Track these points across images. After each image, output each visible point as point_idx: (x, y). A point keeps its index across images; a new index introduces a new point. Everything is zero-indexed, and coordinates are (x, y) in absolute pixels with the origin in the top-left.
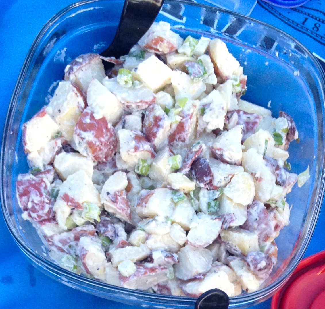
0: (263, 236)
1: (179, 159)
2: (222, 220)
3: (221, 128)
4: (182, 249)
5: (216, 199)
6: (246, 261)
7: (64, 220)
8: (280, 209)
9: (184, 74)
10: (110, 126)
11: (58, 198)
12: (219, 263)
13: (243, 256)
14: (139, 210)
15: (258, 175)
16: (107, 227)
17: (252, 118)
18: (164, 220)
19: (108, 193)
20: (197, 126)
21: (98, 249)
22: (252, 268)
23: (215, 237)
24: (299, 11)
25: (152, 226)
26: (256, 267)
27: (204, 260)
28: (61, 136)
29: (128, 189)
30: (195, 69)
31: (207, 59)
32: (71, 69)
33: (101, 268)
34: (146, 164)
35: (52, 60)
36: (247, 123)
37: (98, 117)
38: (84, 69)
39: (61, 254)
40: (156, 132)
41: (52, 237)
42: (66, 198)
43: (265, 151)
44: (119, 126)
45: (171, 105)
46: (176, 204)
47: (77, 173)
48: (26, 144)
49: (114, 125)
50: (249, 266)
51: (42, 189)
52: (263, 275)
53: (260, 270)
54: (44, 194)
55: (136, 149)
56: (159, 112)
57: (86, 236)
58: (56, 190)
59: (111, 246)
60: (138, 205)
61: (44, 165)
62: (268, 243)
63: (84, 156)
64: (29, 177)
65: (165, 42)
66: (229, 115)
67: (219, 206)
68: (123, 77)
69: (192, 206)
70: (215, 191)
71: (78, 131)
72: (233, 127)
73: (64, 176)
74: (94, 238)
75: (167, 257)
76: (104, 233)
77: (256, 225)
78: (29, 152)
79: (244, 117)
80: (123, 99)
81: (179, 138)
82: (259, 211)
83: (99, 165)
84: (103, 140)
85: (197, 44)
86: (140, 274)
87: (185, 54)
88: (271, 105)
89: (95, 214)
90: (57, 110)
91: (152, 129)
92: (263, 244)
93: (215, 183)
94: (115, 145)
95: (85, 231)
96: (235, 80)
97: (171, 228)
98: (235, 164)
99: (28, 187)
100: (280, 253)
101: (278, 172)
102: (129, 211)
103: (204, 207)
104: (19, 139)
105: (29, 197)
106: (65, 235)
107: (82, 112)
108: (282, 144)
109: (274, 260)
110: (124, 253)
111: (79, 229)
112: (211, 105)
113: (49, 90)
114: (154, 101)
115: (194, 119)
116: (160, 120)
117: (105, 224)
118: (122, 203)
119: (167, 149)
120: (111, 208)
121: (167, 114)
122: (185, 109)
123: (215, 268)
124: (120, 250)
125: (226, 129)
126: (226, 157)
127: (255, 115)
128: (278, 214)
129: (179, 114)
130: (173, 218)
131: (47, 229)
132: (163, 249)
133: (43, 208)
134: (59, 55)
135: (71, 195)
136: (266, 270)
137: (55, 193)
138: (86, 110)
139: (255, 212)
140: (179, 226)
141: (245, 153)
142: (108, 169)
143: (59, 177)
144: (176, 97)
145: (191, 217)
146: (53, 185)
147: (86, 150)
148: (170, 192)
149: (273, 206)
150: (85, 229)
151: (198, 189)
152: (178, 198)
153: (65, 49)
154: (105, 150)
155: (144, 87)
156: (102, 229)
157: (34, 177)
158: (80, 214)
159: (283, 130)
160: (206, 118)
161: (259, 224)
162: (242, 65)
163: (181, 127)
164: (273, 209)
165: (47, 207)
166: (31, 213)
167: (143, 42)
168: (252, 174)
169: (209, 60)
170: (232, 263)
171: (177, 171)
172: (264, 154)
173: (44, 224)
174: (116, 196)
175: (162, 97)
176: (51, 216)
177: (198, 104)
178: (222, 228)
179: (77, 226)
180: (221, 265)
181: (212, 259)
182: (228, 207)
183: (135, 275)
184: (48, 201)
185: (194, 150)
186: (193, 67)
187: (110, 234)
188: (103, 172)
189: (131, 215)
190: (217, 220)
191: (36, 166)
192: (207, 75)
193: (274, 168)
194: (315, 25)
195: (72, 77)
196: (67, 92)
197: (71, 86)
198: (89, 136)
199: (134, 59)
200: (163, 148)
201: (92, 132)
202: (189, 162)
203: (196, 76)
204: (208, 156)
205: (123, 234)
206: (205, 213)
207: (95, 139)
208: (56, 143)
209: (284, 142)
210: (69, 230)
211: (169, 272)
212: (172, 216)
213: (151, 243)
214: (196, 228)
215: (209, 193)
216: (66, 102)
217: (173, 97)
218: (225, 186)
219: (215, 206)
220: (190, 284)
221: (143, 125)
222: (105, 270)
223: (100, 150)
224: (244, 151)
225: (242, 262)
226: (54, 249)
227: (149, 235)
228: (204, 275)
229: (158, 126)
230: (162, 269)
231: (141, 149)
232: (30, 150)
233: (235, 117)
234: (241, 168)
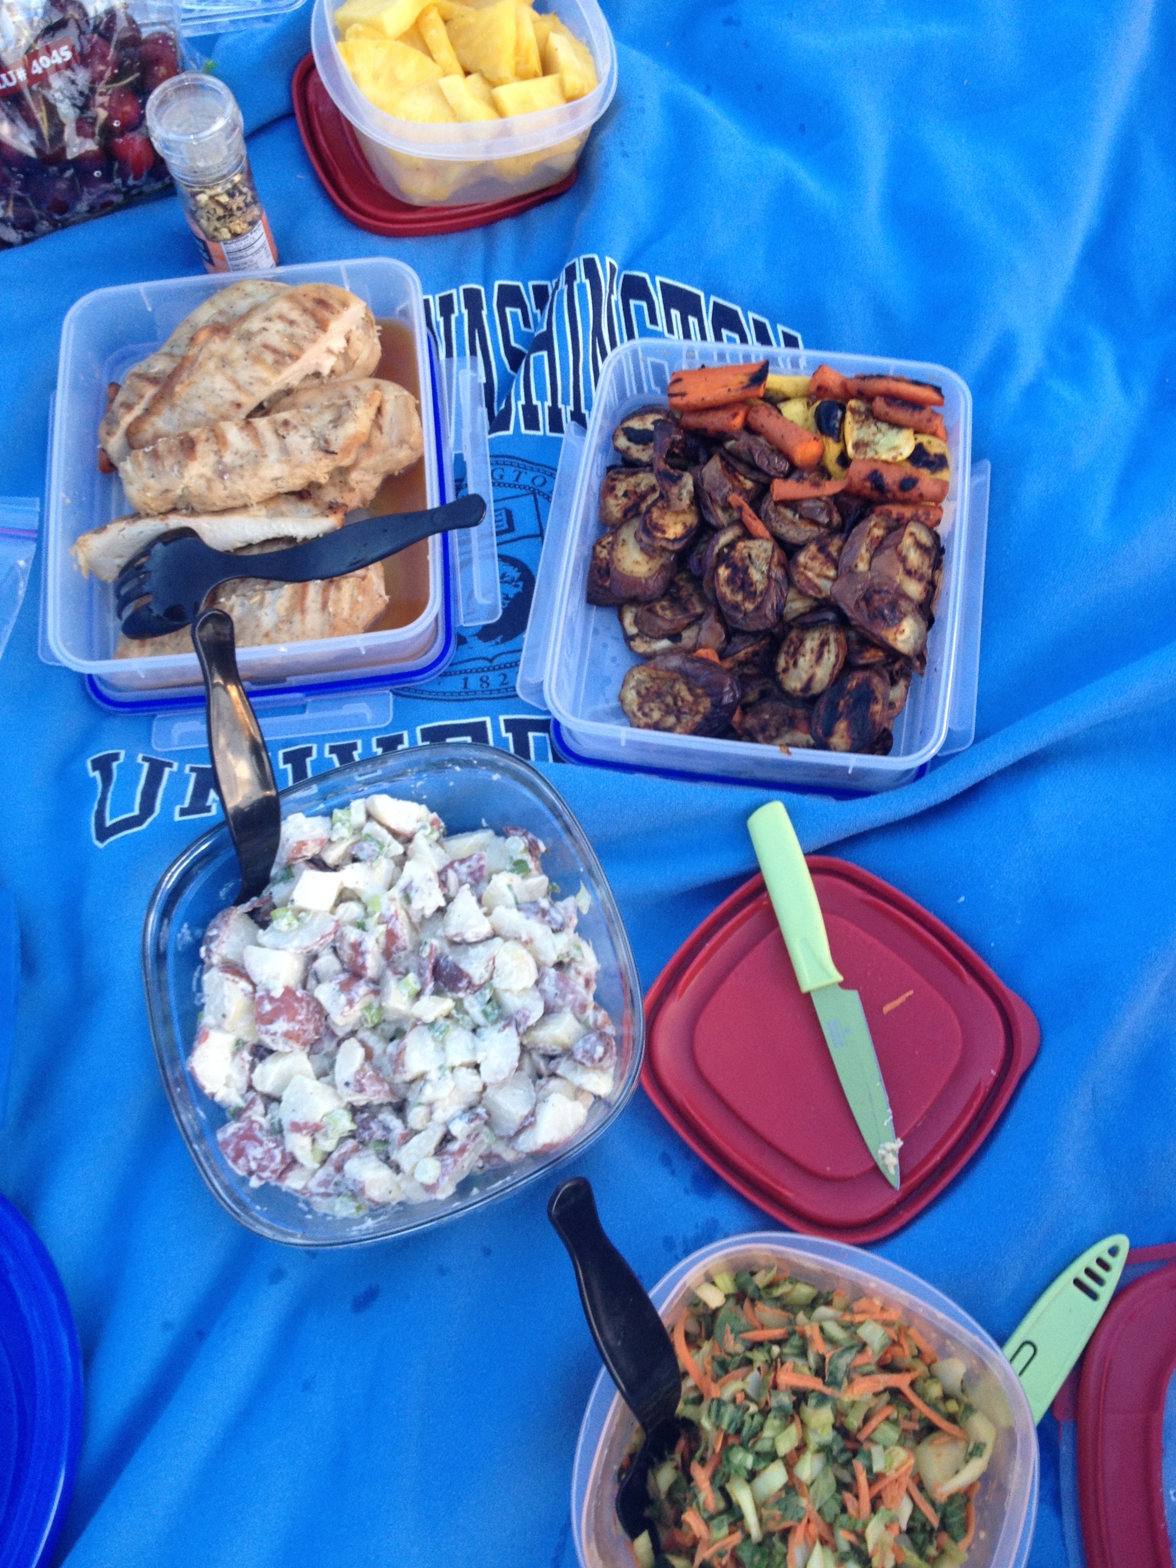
0: (577, 1009)
1: (412, 977)
2: (514, 1023)
3: (442, 903)
4: (484, 1095)
5: (490, 1000)
6: (575, 1061)
7: (310, 1157)
8: (579, 959)
9: (357, 865)
10: (300, 993)
11: (285, 1132)
12: (542, 1082)
13: (568, 1052)
14: (399, 1079)
15: (524, 938)
16: (370, 1128)
17: (473, 863)
18: (439, 1074)
19: (347, 1084)
20: (410, 918)
21: (375, 1168)
22: (589, 1064)
23: (517, 1053)
24: (450, 674)
25: (429, 1093)
26: (593, 1060)
27: (521, 1092)
28: (244, 1043)
29: (369, 1056)
30: (368, 848)
31: (372, 828)
32: (209, 951)
33: (394, 1188)
34: (373, 1011)
35: (177, 952)
36: (471, 874)
37: (277, 993)
38: (224, 939)
39: (330, 1199)
40: (364, 963)
41: (305, 1188)
42: (297, 1127)
43: (515, 898)
44: (312, 982)
45: (362, 914)
46: (443, 1042)
47: (292, 1082)
48: (204, 1088)
49: (304, 987)
50: (582, 1064)
51: (259, 1134)
52: (610, 1062)
53: (601, 1060)
54: (264, 1139)
55: (351, 1003)
56: (353, 934)
57: (349, 1158)
58: (276, 1121)
59: (390, 1148)
60: (395, 1072)
61: (242, 1096)
62: (590, 1012)
63: (288, 1053)
64: (232, 1128)
65: (309, 842)
66: (443, 878)
67: (499, 1006)
68: (282, 921)
69: (464, 1028)
70: (483, 990)
71: (263, 1028)
72: (457, 892)
73: (276, 1094)
74: (362, 1154)
75: (471, 1121)
76: (371, 1137)
77: (560, 1001)
78: (213, 1095)
79: (464, 869)
80: (297, 948)
81: (397, 949)
82: (553, 982)
83: (313, 1048)
84: (301, 1017)
85: (350, 815)
86: (449, 1168)
87: (342, 839)
88: (487, 822)
89: (346, 1124)
90: (219, 1017)
91: (355, 962)
92: (583, 1018)
93: (477, 981)
94: (320, 1010)
95: (345, 1153)
96: (424, 827)
97: (453, 1078)
98: (488, 939)
99: (238, 1144)
100: (615, 1017)
101: (547, 918)
102: (387, 1087)
103: (480, 1019)
104: (190, 1084)
105: (247, 1156)
106: (321, 1175)
107: (254, 998)
108: (530, 871)
109: (610, 1030)
110: (412, 1151)
111: (335, 1156)
112: (414, 884)
113: (194, 988)
114: (338, 925)
115: (402, 914)
116: (360, 944)
117: (364, 1126)
118: (371, 1085)
119: (389, 973)
120: (360, 1100)
121: (364, 930)
122: (383, 910)
123: (542, 1093)
124: (405, 1149)
125: (449, 900)
126: (470, 937)
127: (475, 857)
128: (580, 968)
129: (380, 923)
130: (449, 1063)
131: (294, 1182)
132: (459, 1113)
133: (272, 1158)
134: (182, 938)
135: (299, 1118)
136: (608, 1055)
137: (277, 1126)
138: (258, 995)
139: (549, 985)
140: (464, 1069)
141: (492, 917)
142: (328, 1045)
143: (272, 1099)
144: (364, 899)
145: (471, 1046)
146: (269, 1116)
147: (286, 1043)
148: (424, 1029)
149: (566, 960)
150: (343, 1150)
151: (459, 1005)
152: (441, 1033)
153: (186, 925)
154: (311, 1027)
155: (316, 914)
156: (366, 1135)
157: (238, 1125)
158: (326, 1135)
159: (522, 852)
160: (416, 905)
161: (563, 997)
162: (420, 802)
163: (391, 936)
164: (569, 964)
165: (277, 1153)
166: (261, 1174)
167: (281, 858)
168: (516, 939)
169: (377, 827)
170: (559, 1072)
171: (418, 995)
172: (517, 903)
173: (285, 1178)
174: (358, 1081)
175: (345, 912)
176: (289, 1161)
177: (396, 892)
178: (519, 1034)
179: (330, 1154)
180: (548, 1082)
181: (530, 1081)
182: (512, 1002)
183: (443, 1175)
184: (274, 1145)
185: (425, 955)
186: (362, 849)
187: (379, 1134)
188: (323, 1052)
189: (392, 1092)
190: (507, 1030)
191: (233, 1105)
192: (385, 849)
193: (540, 915)
194: (481, 679)
195: (215, 959)
196: (220, 985)
197: (221, 974)
198: (281, 1025)
199: (282, 885)
200: (383, 972)
201: (281, 1019)
202: (428, 974)
203: (372, 858)
204: (447, 950)
205: (395, 1124)
206: (485, 1027)
207: (292, 1024)
208: (243, 1059)
209: (532, 865)
210: (323, 1162)
211: (486, 1139)
212: (446, 1060)
213: (440, 1115)
214: (486, 1058)
215: (476, 998)
216: (226, 1000)
217: (359, 900)
218: (491, 978)
219: (494, 1009)
220: (522, 1138)
221: (342, 962)
222: (399, 1187)
223: (305, 1031)
224: (487, 914)
225: (571, 1062)
226: (318, 1199)
227: (430, 1106)
228: (533, 1114)
229: (362, 954)
230: (474, 1139)
231: (357, 999)
232: (214, 1091)
233: (452, 877)
234: (498, 940)
